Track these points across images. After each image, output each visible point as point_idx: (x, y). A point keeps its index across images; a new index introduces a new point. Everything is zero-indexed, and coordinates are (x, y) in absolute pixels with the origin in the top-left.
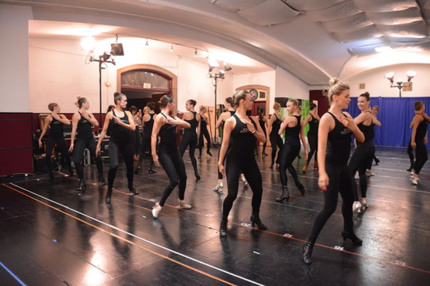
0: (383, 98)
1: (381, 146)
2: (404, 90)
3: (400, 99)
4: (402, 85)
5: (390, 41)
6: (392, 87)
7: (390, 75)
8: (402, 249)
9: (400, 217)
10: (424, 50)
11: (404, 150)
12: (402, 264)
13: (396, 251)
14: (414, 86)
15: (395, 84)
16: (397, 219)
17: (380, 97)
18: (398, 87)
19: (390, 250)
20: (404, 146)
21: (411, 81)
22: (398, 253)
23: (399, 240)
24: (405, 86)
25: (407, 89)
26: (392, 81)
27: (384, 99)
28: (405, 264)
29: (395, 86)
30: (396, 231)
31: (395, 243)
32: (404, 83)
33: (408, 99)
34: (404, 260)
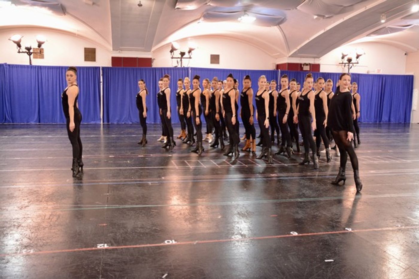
0: (9, 65)
1: (12, 123)
2: (34, 58)
3: (31, 67)
4: (31, 51)
6: (19, 52)
8: (31, 235)
9: (30, 201)
10: (53, 13)
11: (39, 126)
12: (30, 252)
13: (23, 240)
14: (45, 53)
15: (23, 49)
16: (27, 204)
17: (6, 64)
18: (27, 53)
19: (17, 241)
20: (39, 122)
21: (41, 48)
22: (26, 241)
23: (27, 226)
24: (36, 53)
25: (38, 56)
26: (19, 46)
27: (11, 66)
28: (33, 251)
29: (23, 52)
30: (24, 218)
31: (23, 232)
32: (34, 49)
33: (40, 68)
34: (32, 247)
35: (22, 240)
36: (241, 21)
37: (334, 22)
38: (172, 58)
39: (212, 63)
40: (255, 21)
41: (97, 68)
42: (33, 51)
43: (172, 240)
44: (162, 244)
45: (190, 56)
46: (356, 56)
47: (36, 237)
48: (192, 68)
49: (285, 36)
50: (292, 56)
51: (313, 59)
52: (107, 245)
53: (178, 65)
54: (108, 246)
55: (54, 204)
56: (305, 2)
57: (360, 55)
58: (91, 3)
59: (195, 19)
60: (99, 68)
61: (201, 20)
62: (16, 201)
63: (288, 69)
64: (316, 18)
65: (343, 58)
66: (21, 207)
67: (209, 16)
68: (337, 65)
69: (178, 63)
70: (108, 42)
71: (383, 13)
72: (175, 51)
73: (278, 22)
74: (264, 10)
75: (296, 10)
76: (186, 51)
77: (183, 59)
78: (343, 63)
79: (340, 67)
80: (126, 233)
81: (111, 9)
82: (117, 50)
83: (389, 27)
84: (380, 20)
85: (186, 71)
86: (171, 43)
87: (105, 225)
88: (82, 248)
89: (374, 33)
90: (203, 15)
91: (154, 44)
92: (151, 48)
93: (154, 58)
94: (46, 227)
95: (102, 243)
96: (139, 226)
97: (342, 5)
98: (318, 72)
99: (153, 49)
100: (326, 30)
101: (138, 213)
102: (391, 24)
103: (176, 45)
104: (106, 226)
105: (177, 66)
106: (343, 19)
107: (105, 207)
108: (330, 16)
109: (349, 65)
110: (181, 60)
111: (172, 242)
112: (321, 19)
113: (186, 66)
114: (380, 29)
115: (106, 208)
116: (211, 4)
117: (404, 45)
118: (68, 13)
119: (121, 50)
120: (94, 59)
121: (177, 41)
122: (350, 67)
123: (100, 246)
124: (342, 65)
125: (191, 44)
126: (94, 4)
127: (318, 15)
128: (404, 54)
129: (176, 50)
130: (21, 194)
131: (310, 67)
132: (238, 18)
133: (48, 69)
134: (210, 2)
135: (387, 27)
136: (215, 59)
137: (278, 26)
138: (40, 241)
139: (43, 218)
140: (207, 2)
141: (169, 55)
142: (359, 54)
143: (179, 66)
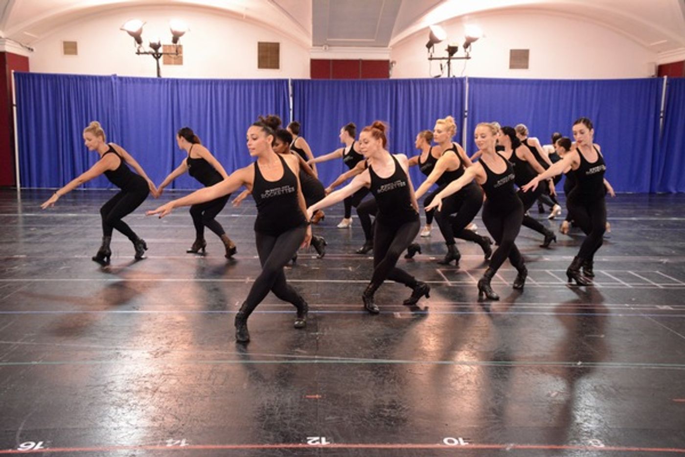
0: (121, 79)
2: (165, 63)
3: (159, 81)
4: (160, 50)
6: (138, 53)
7: (133, 24)
8: (178, 410)
9: (172, 342)
12: (179, 444)
13: (165, 418)
14: (186, 54)
15: (145, 47)
16: (165, 348)
17: (115, 76)
18: (153, 55)
21: (178, 44)
22: (170, 421)
23: (170, 392)
24: (168, 54)
25: (172, 61)
26: (139, 41)
27: (124, 80)
28: (186, 443)
29: (145, 53)
30: (163, 374)
31: (163, 402)
32: (164, 46)
33: (176, 82)
34: (183, 434)
35: (163, 419)
38: (431, 59)
39: (512, 66)
41: (282, 83)
42: (164, 49)
43: (457, 439)
44: (438, 445)
45: (468, 54)
47: (189, 415)
48: (470, 80)
52: (327, 441)
53: (443, 73)
54: (328, 443)
55: (216, 349)
60: (287, 81)
62: (145, 341)
66: (154, 353)
69: (441, 68)
70: (304, 28)
72: (435, 45)
76: (460, 42)
77: (452, 61)
80: (362, 416)
82: (322, 46)
85: (459, 85)
87: (317, 396)
88: (278, 443)
91: (394, 31)
92: (388, 40)
93: (395, 59)
94: (206, 395)
95: (315, 435)
96: (387, 404)
99: (393, 41)
101: (381, 376)
103: (438, 33)
104: (320, 398)
105: (439, 76)
107: (315, 359)
110: (449, 63)
111: (459, 442)
113: (458, 75)
115: (316, 361)
119: (329, 46)
120: (275, 65)
123: (313, 442)
129: (438, 41)
130: (154, 328)
133: (191, 84)
136: (519, 58)
138: (196, 422)
139: (198, 377)
141: (424, 53)
143: (445, 75)
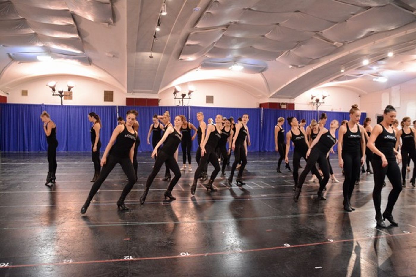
0: (45, 105)
2: (65, 99)
3: (62, 106)
4: (63, 94)
5: (51, 52)
6: (53, 95)
7: (52, 83)
10: (81, 64)
11: (67, 154)
14: (73, 95)
15: (57, 92)
17: (43, 104)
18: (60, 96)
20: (67, 151)
21: (71, 91)
24: (66, 95)
25: (68, 98)
26: (54, 90)
27: (47, 106)
29: (56, 95)
32: (65, 92)
33: (69, 107)
36: (232, 69)
37: (305, 71)
38: (175, 98)
39: (207, 102)
40: (243, 69)
41: (114, 107)
45: (190, 97)
46: (322, 97)
48: (191, 107)
49: (266, 81)
50: (272, 97)
51: (289, 100)
53: (180, 104)
54: (133, 258)
56: (283, 55)
57: (326, 97)
58: (112, 56)
59: (194, 67)
60: (116, 107)
61: (199, 68)
63: (269, 107)
64: (292, 68)
65: (312, 98)
67: (206, 65)
68: (308, 104)
69: (180, 102)
70: (124, 86)
71: (342, 64)
72: (177, 93)
73: (261, 70)
74: (250, 60)
75: (275, 61)
76: (187, 93)
77: (184, 100)
78: (312, 103)
79: (310, 106)
81: (128, 60)
82: (131, 92)
83: (347, 76)
84: (340, 70)
85: (187, 109)
86: (174, 87)
88: (111, 259)
89: (336, 79)
90: (201, 64)
91: (160, 87)
92: (158, 91)
93: (160, 98)
95: (128, 255)
97: (311, 57)
98: (293, 110)
99: (160, 91)
100: (299, 77)
102: (348, 74)
103: (178, 88)
105: (179, 105)
106: (313, 68)
108: (302, 66)
109: (317, 105)
110: (182, 100)
112: (295, 68)
113: (186, 105)
114: (341, 77)
116: (208, 56)
117: (358, 89)
118: (93, 64)
120: (111, 100)
121: (179, 85)
122: (318, 106)
123: (126, 258)
124: (311, 104)
125: (191, 87)
126: (114, 56)
127: (292, 65)
128: (358, 96)
129: (178, 92)
131: (287, 106)
132: (229, 67)
133: (76, 108)
134: (207, 54)
135: (345, 75)
136: (210, 99)
137: (261, 73)
140: (205, 54)
141: (173, 96)
142: (325, 95)
143: (181, 105)
